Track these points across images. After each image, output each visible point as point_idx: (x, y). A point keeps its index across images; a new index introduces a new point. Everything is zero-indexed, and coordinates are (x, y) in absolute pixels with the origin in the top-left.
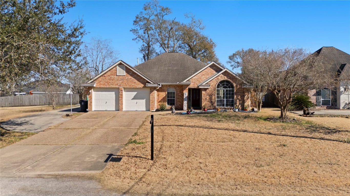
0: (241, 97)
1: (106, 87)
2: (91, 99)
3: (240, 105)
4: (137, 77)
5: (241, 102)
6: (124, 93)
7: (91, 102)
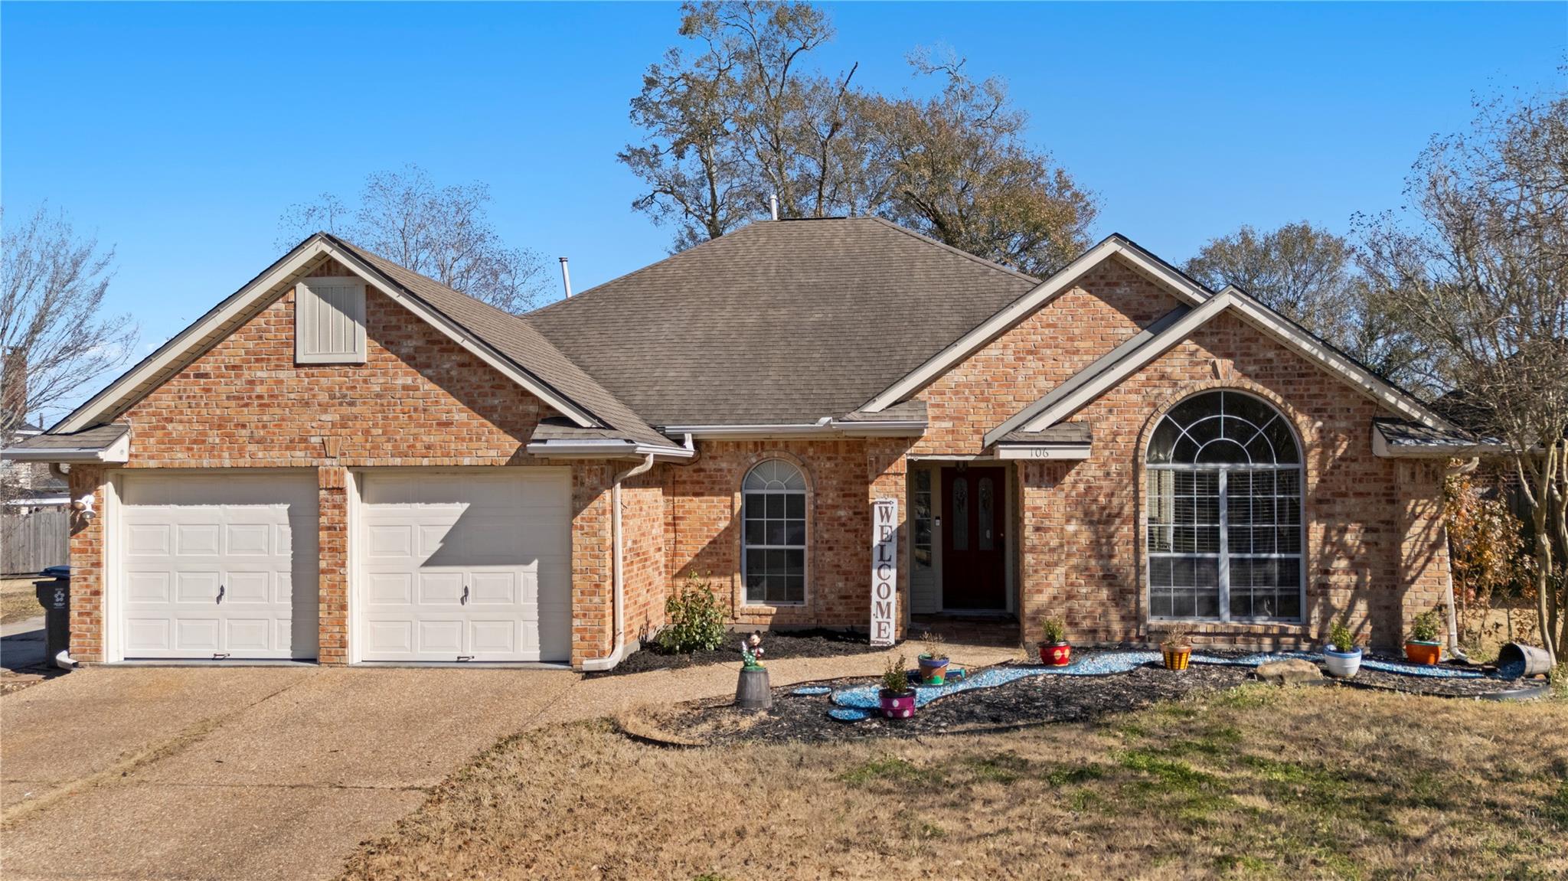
0: (1370, 537)
1: (215, 463)
2: (98, 564)
3: (1362, 607)
4: (465, 371)
5: (1369, 578)
6: (359, 513)
7: (97, 593)
